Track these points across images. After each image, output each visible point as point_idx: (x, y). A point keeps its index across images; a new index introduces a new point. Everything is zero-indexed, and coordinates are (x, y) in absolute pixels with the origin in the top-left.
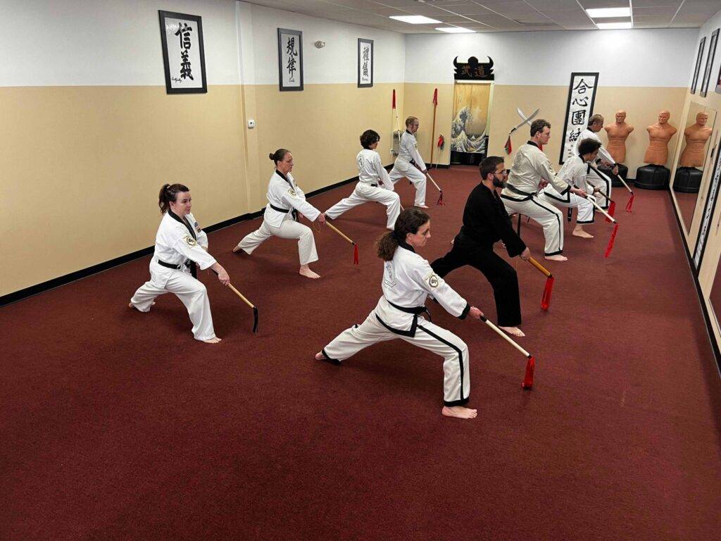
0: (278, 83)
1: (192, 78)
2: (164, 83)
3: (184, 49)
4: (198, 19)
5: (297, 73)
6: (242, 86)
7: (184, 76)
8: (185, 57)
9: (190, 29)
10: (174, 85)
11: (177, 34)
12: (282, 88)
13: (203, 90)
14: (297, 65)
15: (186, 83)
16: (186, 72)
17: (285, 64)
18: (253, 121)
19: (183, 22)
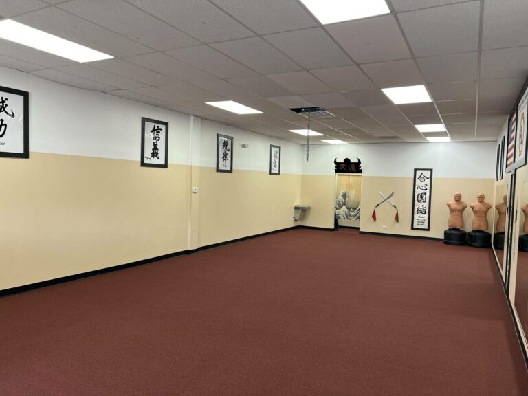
0: (215, 166)
1: (158, 158)
2: (139, 159)
3: (155, 141)
4: (166, 124)
5: (228, 162)
6: (192, 166)
7: (153, 156)
8: (155, 145)
9: (161, 129)
10: (146, 161)
11: (152, 132)
12: (218, 170)
13: (165, 166)
14: (229, 157)
15: (155, 161)
16: (155, 154)
17: (221, 155)
18: (197, 188)
19: (156, 125)
